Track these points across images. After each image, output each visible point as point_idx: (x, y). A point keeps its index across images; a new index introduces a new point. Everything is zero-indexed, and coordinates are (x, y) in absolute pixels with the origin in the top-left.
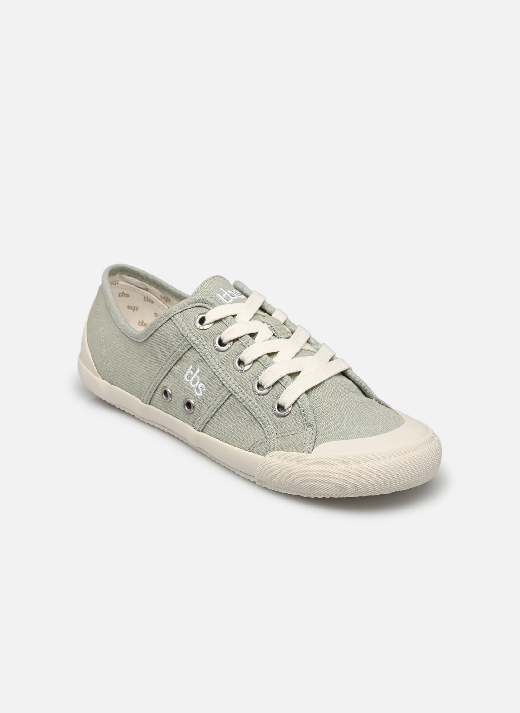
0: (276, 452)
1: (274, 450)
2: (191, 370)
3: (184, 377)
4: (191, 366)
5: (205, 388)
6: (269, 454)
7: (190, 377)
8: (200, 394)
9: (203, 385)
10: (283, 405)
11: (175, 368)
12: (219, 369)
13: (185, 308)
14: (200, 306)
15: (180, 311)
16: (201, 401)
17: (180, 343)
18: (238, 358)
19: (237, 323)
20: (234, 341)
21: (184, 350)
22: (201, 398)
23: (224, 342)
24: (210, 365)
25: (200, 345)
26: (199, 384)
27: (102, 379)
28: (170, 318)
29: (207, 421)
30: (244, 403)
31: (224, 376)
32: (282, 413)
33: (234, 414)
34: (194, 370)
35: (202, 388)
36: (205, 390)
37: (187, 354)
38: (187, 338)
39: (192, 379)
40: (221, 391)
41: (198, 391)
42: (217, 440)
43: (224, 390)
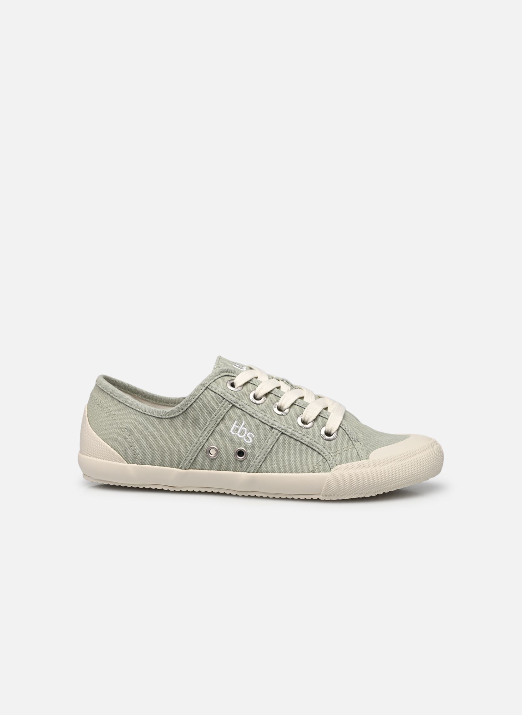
0: (338, 466)
1: (336, 465)
2: (237, 424)
3: (231, 432)
4: (236, 421)
5: (253, 435)
6: (333, 469)
7: (235, 430)
8: (251, 441)
9: (251, 433)
10: (329, 431)
11: (218, 427)
12: (265, 417)
13: (216, 378)
14: (226, 376)
15: (213, 380)
16: (252, 447)
17: (222, 405)
18: (277, 405)
19: (262, 382)
20: (266, 395)
21: (225, 410)
22: (252, 444)
23: (258, 397)
24: (254, 415)
25: (239, 402)
26: (247, 433)
27: (128, 463)
28: (207, 388)
29: (262, 461)
30: (295, 437)
31: (271, 421)
32: (331, 437)
33: (287, 449)
34: (239, 424)
35: (251, 436)
36: (254, 437)
37: (229, 413)
38: (228, 399)
39: (239, 431)
40: (271, 433)
41: (248, 440)
42: (275, 474)
43: (274, 432)
